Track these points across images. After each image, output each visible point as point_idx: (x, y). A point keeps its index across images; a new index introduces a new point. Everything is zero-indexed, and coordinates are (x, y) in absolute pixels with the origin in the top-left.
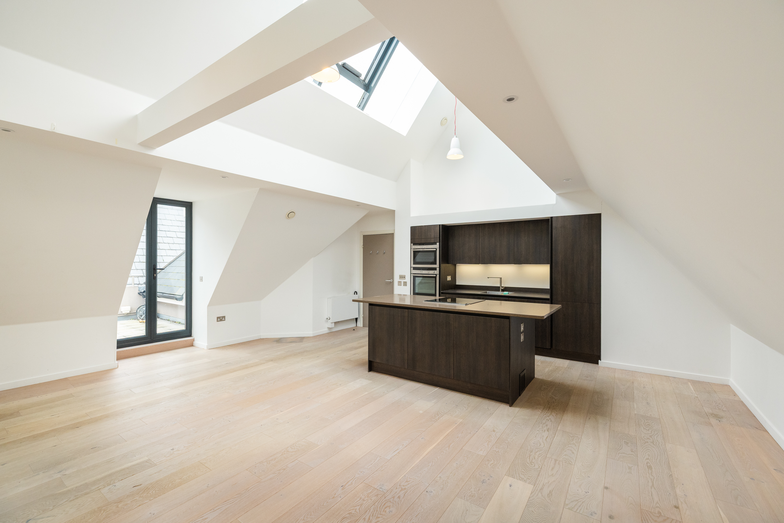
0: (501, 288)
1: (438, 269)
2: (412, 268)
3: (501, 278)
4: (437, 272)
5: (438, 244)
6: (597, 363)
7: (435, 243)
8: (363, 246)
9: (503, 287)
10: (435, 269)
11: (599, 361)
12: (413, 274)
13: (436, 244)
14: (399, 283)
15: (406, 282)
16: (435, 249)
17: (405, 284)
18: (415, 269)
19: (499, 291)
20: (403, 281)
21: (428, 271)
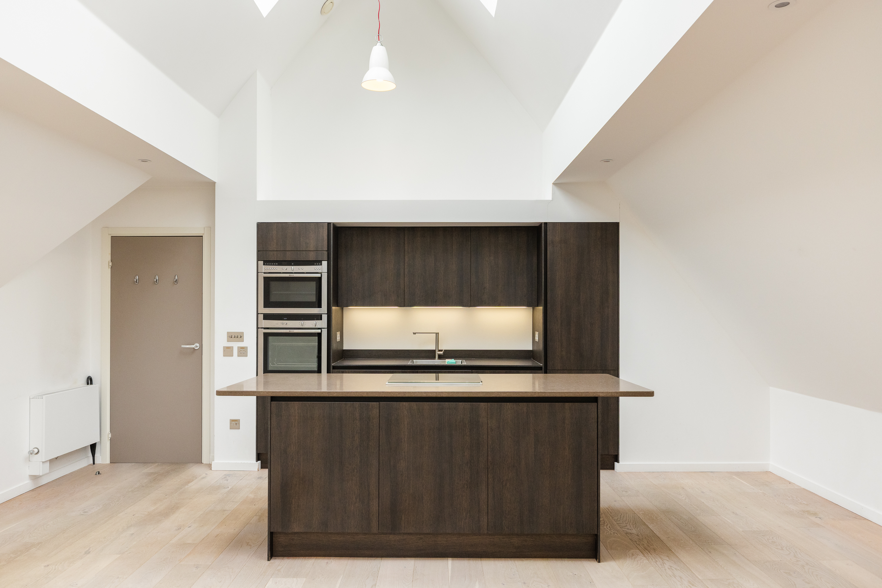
0: (438, 353)
1: (325, 317)
2: (261, 317)
3: (437, 334)
4: (323, 323)
5: (325, 263)
6: (613, 468)
7: (318, 262)
8: (111, 264)
9: (441, 351)
10: (319, 317)
11: (616, 463)
12: (265, 328)
13: (321, 265)
14: (228, 352)
15: (247, 348)
16: (319, 275)
17: (243, 352)
18: (267, 317)
19: (434, 357)
20: (236, 345)
21: (302, 322)
